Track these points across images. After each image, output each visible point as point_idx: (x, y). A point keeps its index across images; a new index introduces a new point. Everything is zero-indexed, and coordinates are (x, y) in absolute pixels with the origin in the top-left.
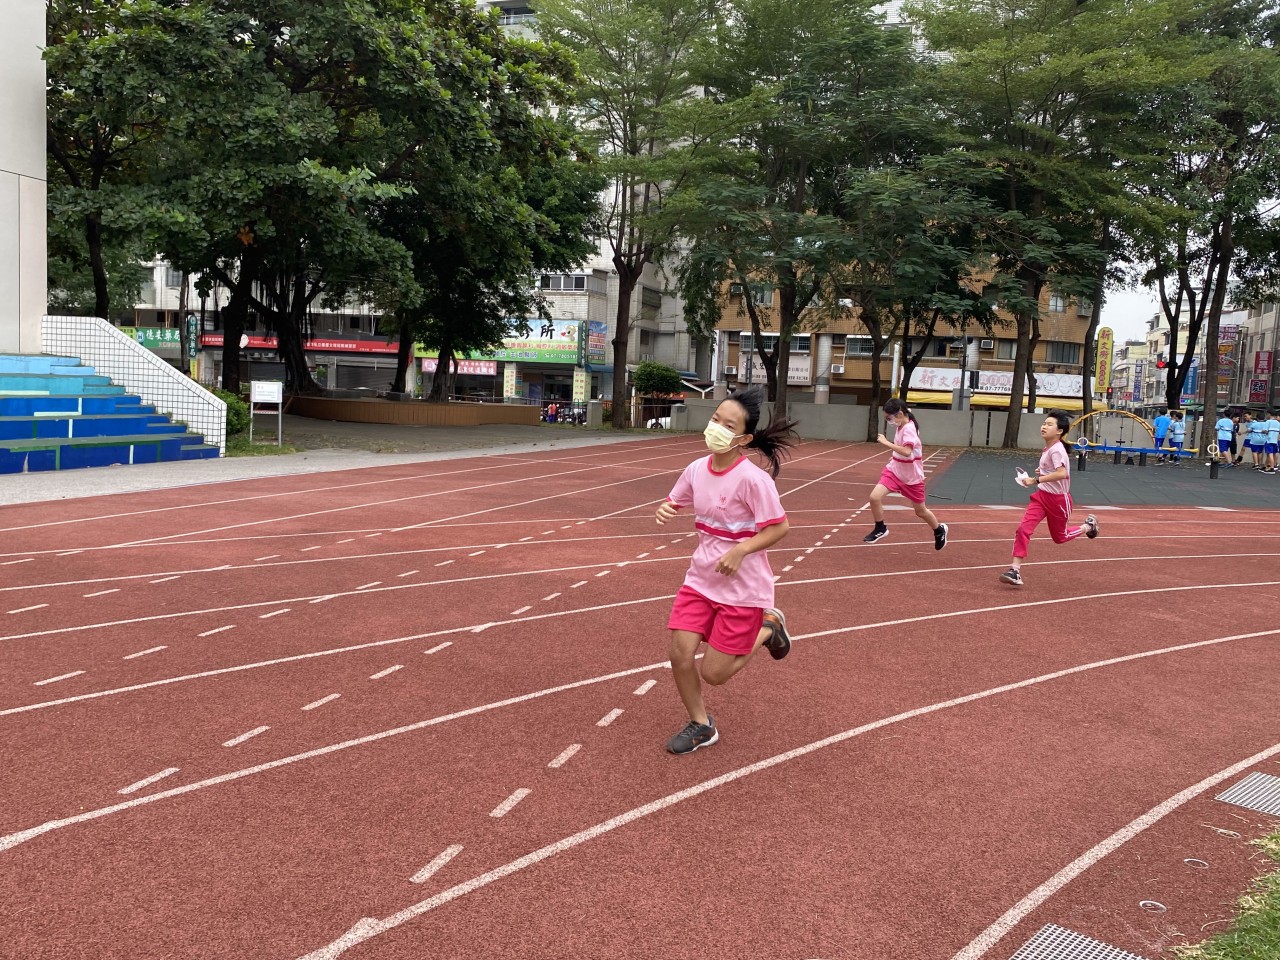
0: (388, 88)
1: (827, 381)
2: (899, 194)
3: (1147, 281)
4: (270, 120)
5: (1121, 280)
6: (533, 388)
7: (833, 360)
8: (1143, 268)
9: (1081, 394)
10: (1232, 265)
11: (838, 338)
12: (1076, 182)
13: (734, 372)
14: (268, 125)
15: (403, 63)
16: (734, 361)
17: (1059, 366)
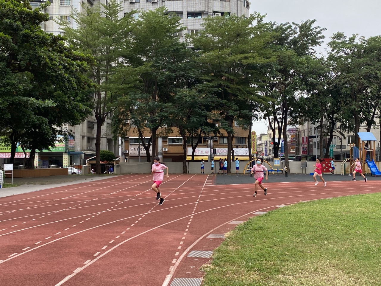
0: (49, 74)
1: (162, 154)
2: (191, 96)
3: (264, 118)
4: (14, 84)
5: (257, 118)
6: (44, 162)
7: (163, 146)
8: (263, 114)
9: (248, 154)
10: (288, 113)
11: (164, 138)
12: (241, 91)
13: (127, 152)
14: (12, 85)
15: (53, 67)
16: (127, 148)
17: (240, 145)
